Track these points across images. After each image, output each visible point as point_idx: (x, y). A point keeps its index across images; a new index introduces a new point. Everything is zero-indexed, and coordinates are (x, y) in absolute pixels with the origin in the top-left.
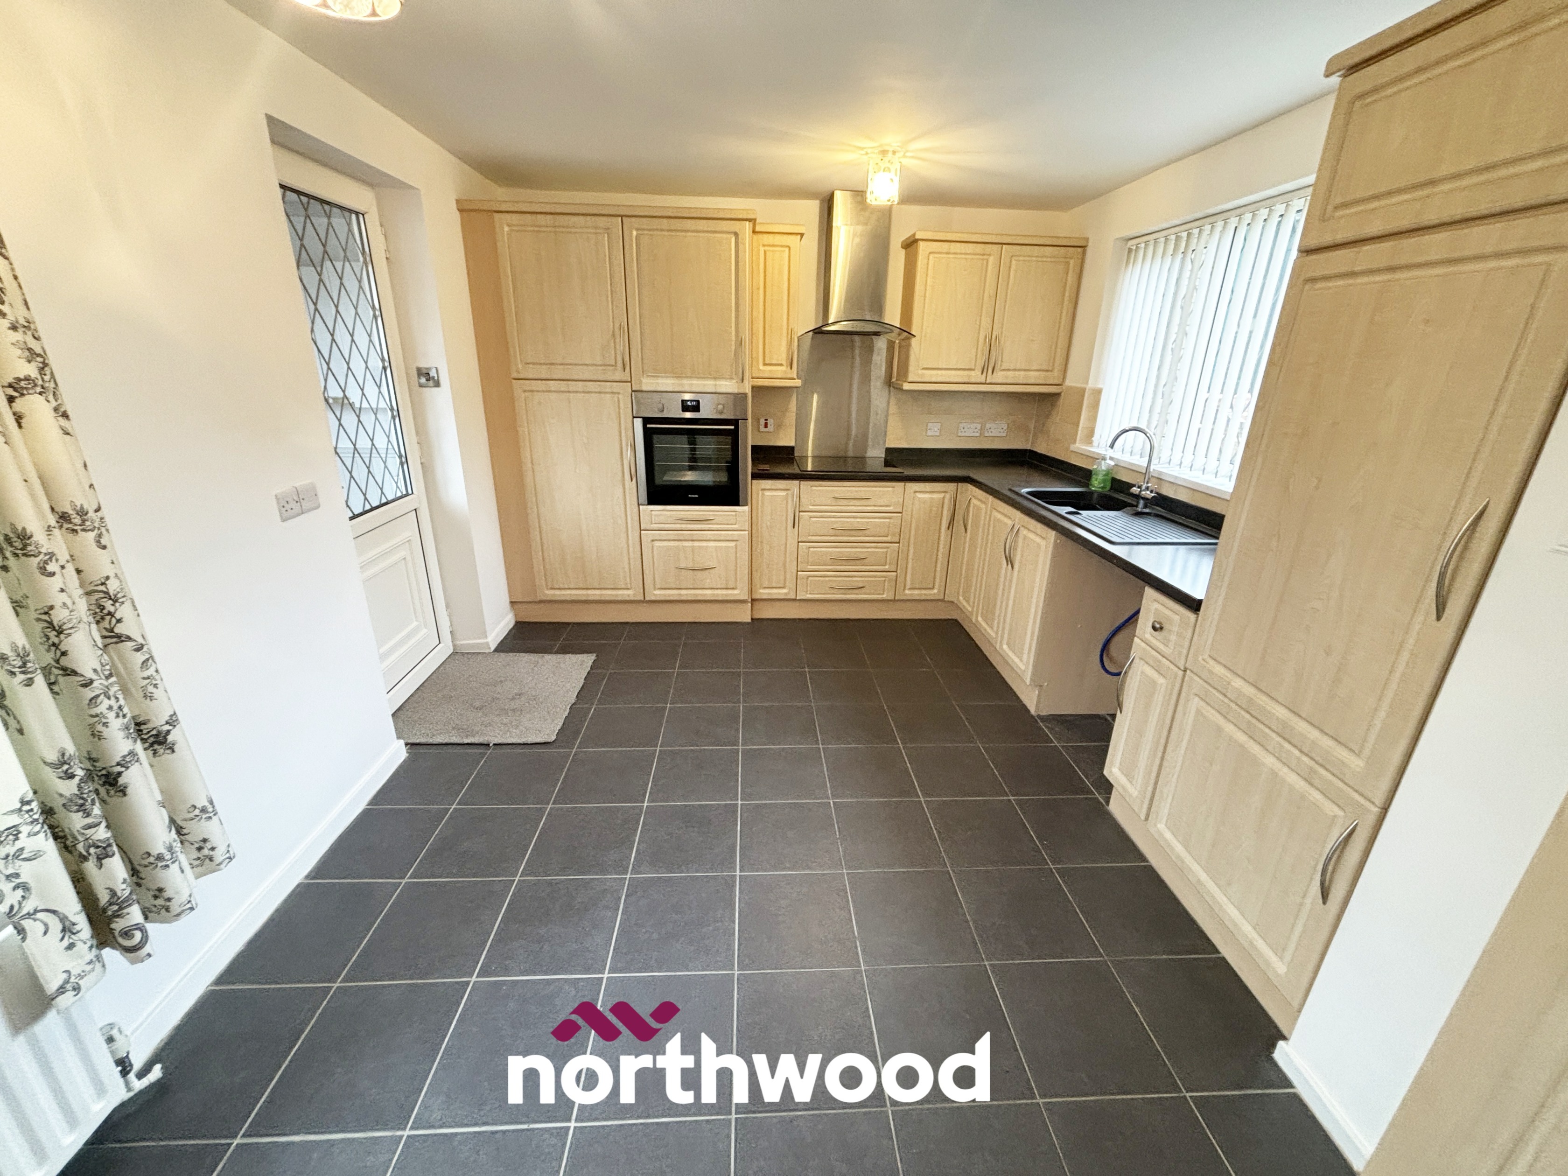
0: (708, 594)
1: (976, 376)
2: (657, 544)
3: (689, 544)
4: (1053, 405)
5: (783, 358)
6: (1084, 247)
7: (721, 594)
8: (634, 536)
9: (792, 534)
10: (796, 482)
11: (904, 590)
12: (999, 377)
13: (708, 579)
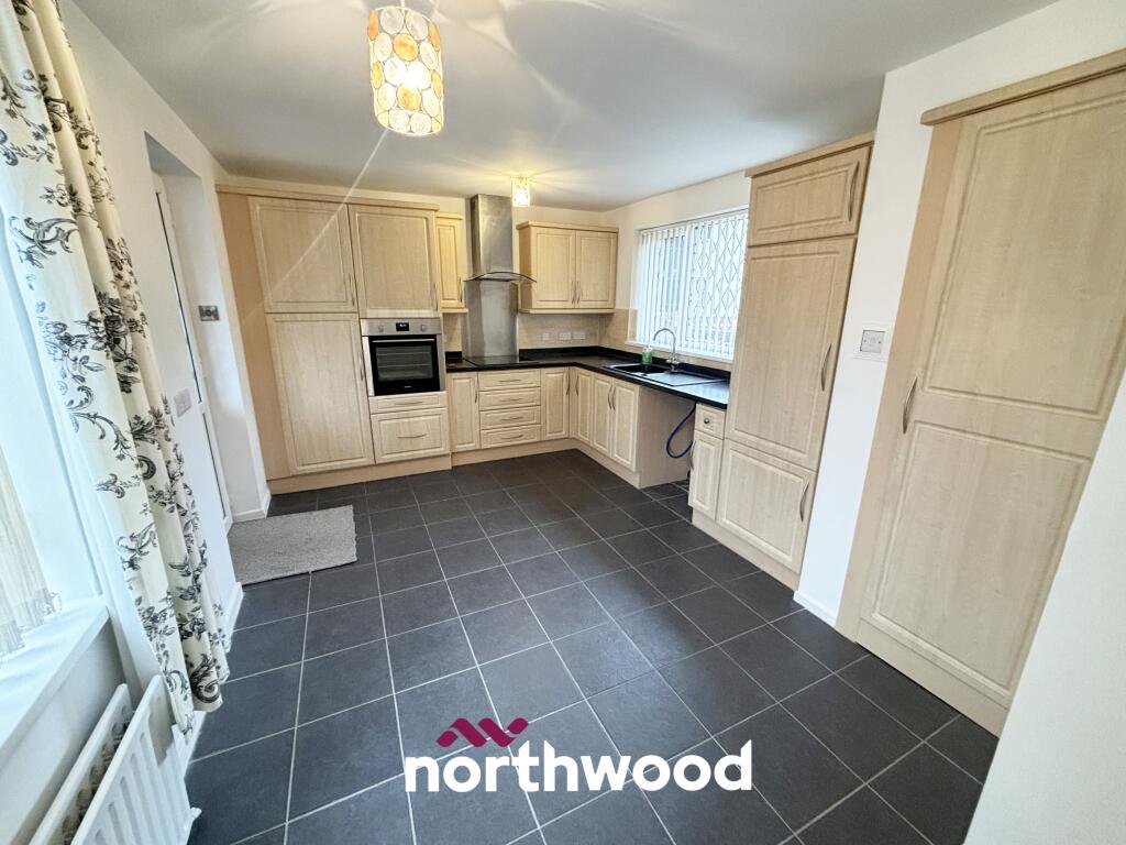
0: (422, 453)
1: (569, 304)
2: (383, 422)
3: (406, 420)
4: (610, 320)
5: (456, 296)
6: (617, 233)
7: (430, 452)
8: (365, 418)
9: (475, 407)
10: (475, 373)
11: (546, 434)
12: (582, 304)
13: (422, 443)
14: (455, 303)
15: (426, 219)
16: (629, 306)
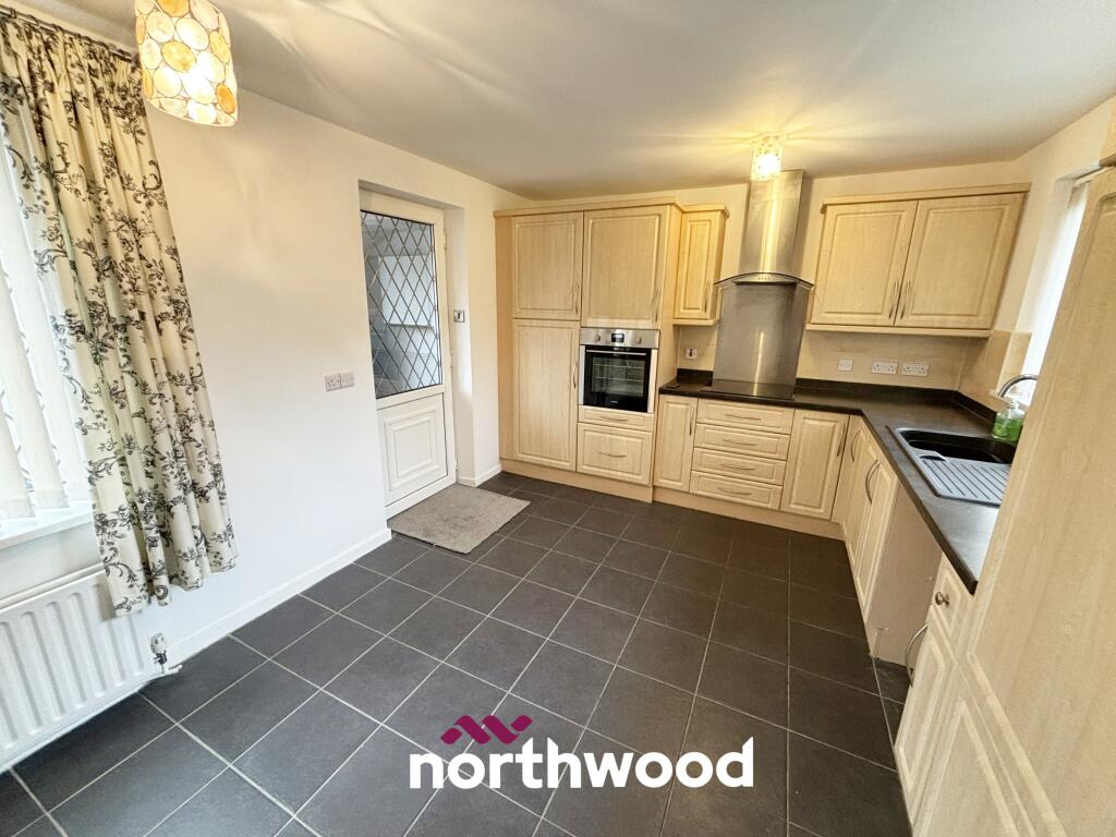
0: (619, 475)
1: (883, 319)
2: (587, 433)
3: (609, 436)
5: (700, 304)
6: (1025, 193)
7: (628, 477)
8: (573, 427)
9: (689, 439)
10: (695, 399)
11: (790, 503)
12: (909, 320)
13: (620, 464)
14: (695, 313)
15: (660, 216)
16: (1014, 325)
